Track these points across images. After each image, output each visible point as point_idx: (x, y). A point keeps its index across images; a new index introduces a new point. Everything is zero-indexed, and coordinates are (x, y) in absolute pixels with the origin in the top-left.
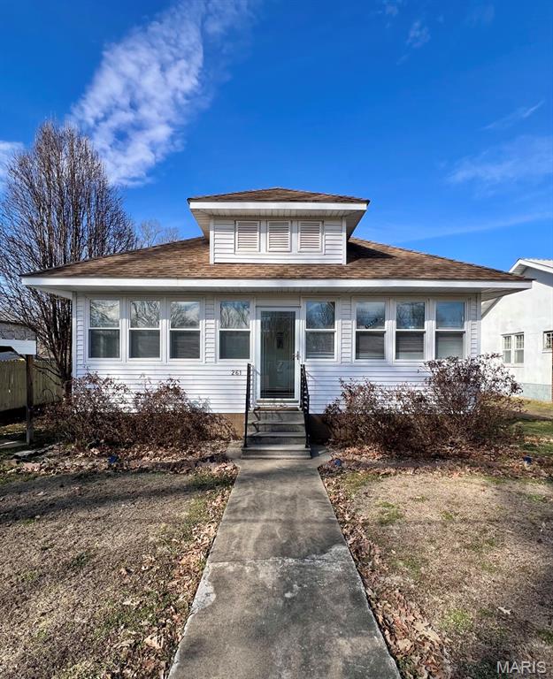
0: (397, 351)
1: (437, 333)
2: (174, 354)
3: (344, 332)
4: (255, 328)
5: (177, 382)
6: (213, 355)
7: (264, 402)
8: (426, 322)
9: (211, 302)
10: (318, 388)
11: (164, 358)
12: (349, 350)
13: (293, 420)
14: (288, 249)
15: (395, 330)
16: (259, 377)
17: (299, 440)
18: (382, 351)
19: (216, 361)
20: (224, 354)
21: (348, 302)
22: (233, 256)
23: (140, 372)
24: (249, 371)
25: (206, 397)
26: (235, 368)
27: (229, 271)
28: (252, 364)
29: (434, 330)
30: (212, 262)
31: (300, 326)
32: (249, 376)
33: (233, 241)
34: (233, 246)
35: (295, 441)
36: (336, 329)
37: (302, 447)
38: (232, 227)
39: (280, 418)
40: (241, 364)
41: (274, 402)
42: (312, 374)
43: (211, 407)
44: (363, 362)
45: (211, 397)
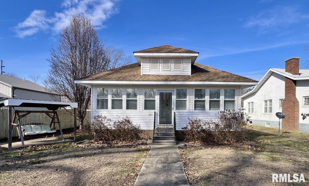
0: (210, 107)
1: (224, 101)
2: (128, 108)
3: (190, 100)
4: (157, 99)
5: (129, 118)
6: (142, 108)
7: (160, 126)
8: (220, 97)
9: (141, 89)
10: (180, 121)
11: (124, 110)
12: (192, 107)
13: (170, 132)
14: (170, 70)
15: (209, 99)
16: (159, 117)
17: (173, 138)
18: (204, 107)
19: (143, 111)
20: (146, 108)
21: (192, 89)
22: (149, 72)
23: (116, 114)
24: (155, 114)
25: (139, 124)
26: (150, 113)
27: (148, 78)
28: (156, 112)
29: (224, 100)
30: (142, 74)
31: (174, 98)
32: (155, 116)
33: (149, 67)
34: (149, 68)
35: (171, 139)
36: (187, 99)
37: (174, 141)
38: (149, 61)
39: (166, 131)
40: (152, 111)
41: (164, 126)
42: (178, 115)
43: (141, 127)
44: (197, 111)
45: (141, 124)
